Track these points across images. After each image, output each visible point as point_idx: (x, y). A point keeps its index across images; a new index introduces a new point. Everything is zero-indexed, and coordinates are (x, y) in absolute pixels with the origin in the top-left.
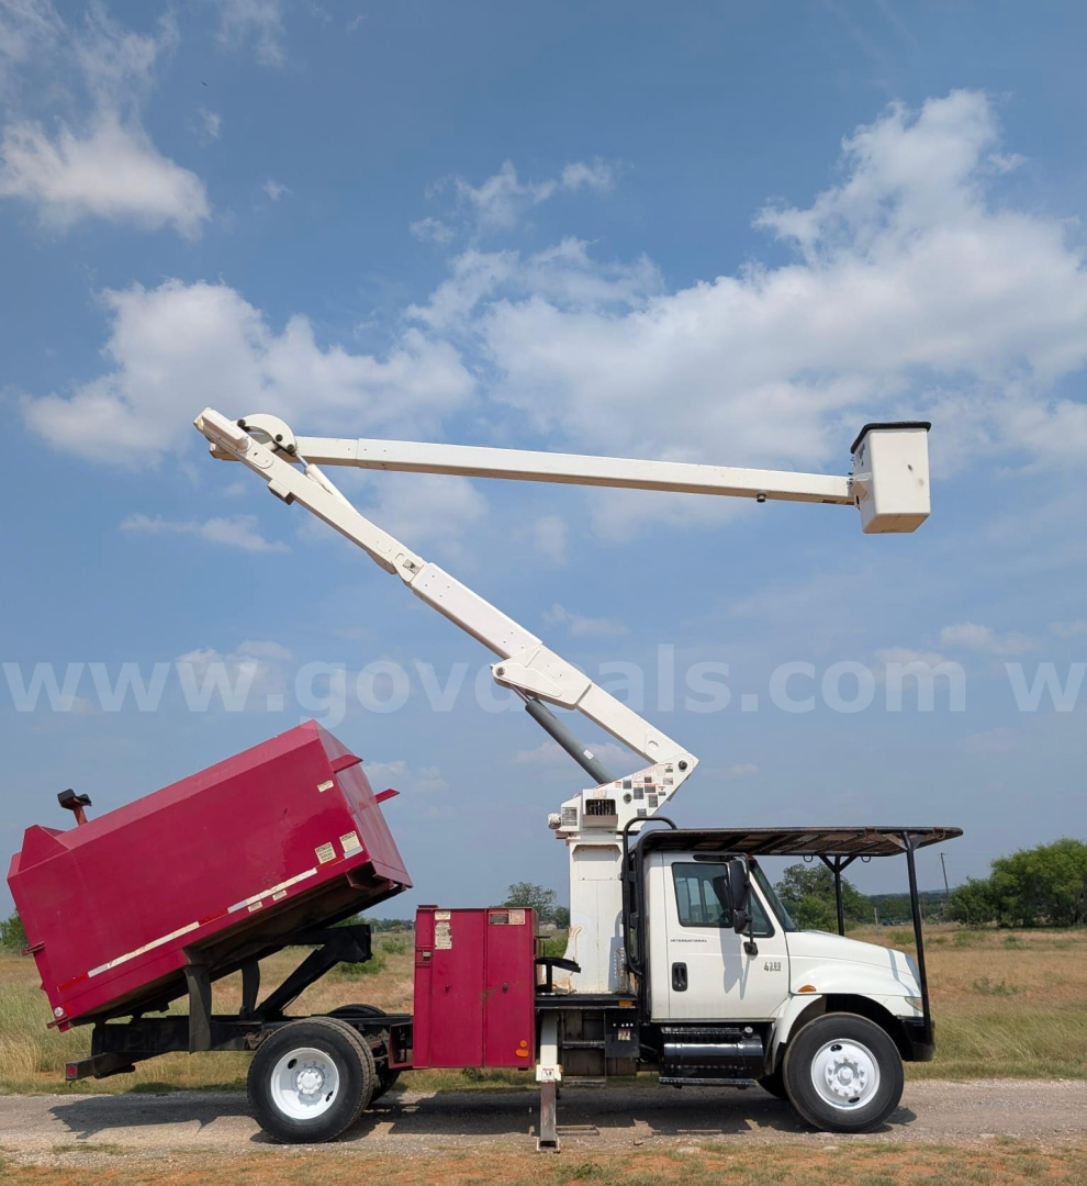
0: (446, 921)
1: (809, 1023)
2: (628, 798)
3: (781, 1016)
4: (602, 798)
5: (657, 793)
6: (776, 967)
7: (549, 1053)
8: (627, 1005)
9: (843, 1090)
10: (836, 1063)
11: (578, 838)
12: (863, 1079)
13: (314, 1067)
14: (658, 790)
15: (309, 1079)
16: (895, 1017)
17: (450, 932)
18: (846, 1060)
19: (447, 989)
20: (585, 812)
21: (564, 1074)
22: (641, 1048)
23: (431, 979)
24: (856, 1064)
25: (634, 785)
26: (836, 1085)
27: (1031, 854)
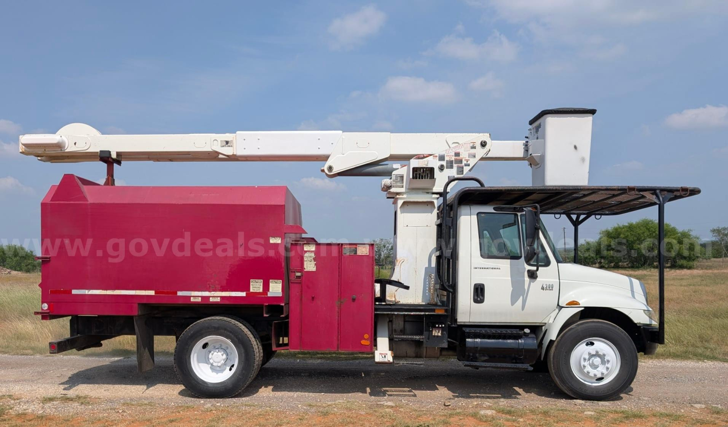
0: (312, 252)
1: (572, 326)
2: (441, 168)
3: (551, 321)
4: (425, 166)
5: (463, 164)
6: (550, 288)
7: (383, 343)
8: (440, 312)
9: (593, 372)
10: (589, 354)
11: (405, 196)
12: (609, 365)
13: (220, 348)
14: (464, 162)
15: (218, 357)
16: (636, 324)
17: (315, 259)
18: (597, 352)
19: (313, 298)
20: (411, 177)
21: (394, 357)
22: (448, 341)
23: (302, 291)
24: (604, 355)
25: (447, 158)
26: (588, 369)
27: (624, 227)
